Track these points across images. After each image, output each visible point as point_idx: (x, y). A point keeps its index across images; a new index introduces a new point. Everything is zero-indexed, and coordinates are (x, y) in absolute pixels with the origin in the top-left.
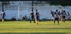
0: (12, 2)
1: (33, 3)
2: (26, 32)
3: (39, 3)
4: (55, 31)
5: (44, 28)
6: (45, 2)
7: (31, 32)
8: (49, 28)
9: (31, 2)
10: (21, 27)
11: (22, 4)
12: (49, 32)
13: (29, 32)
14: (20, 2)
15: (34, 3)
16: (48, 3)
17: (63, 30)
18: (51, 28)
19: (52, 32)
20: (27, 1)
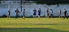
0: (3, 1)
1: (21, 2)
2: (16, 27)
3: (27, 2)
4: (41, 27)
5: (31, 24)
6: (32, 1)
7: (20, 27)
8: (36, 24)
9: (20, 1)
10: (11, 23)
11: (12, 3)
12: (35, 27)
13: (18, 27)
14: (10, 1)
15: (23, 2)
16: (35, 2)
17: (48, 25)
18: (38, 23)
19: (38, 27)
20: (16, 1)
